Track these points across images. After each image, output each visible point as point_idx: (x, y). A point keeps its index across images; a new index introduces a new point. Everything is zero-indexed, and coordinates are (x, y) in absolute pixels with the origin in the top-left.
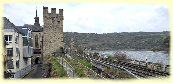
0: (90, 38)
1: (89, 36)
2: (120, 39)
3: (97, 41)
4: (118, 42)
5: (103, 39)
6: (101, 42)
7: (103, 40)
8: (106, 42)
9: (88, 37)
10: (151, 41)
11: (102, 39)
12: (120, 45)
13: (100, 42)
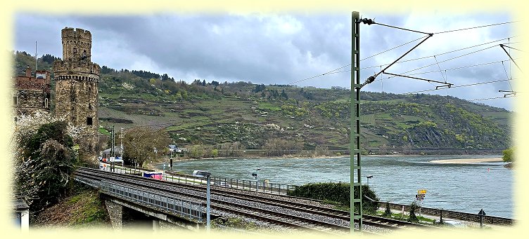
0: (137, 92)
1: (130, 82)
2: (277, 109)
3: (176, 111)
4: (269, 121)
5: (204, 105)
6: (194, 119)
7: (202, 106)
8: (216, 117)
9: (126, 85)
10: (388, 126)
11: (198, 104)
12: (279, 134)
13: (192, 115)
